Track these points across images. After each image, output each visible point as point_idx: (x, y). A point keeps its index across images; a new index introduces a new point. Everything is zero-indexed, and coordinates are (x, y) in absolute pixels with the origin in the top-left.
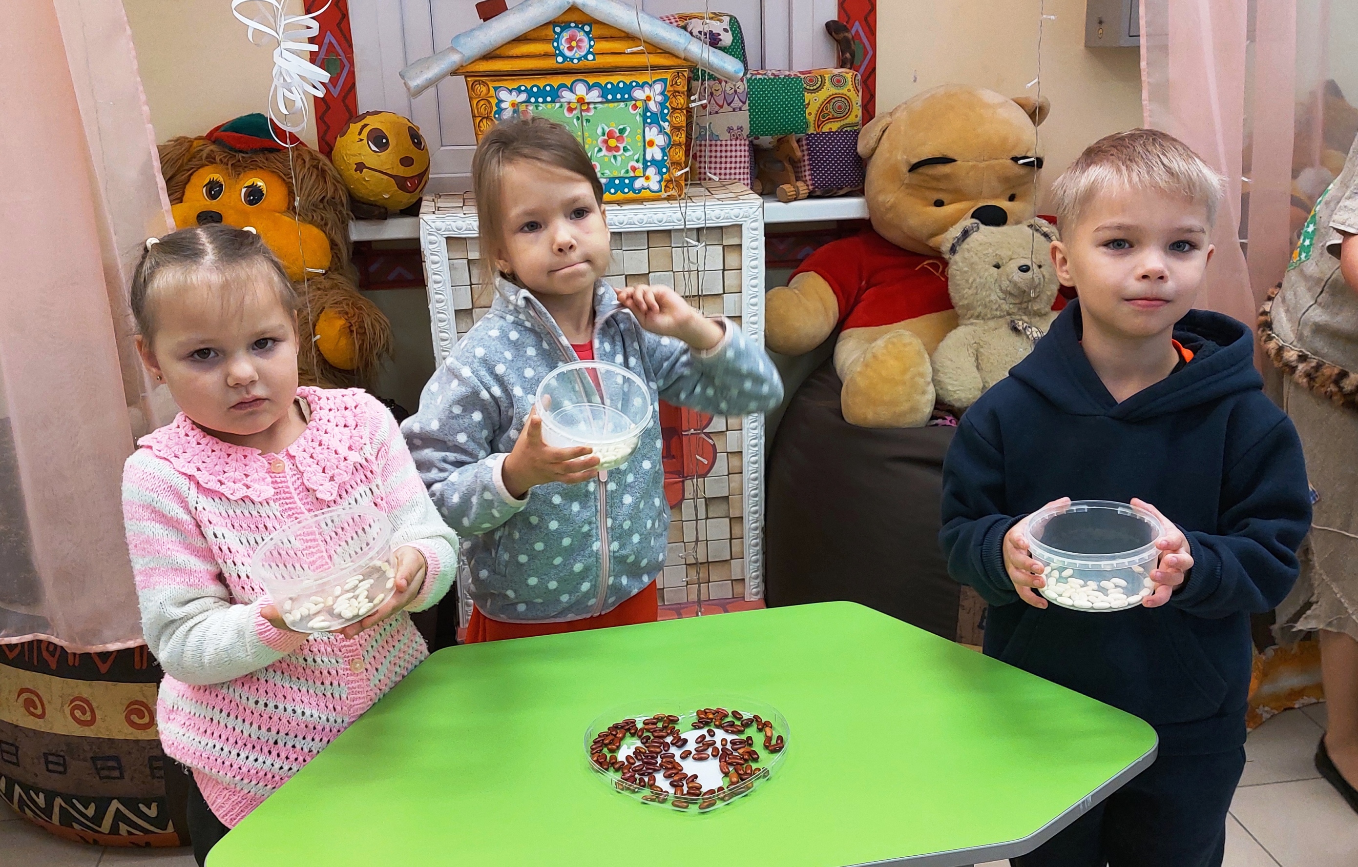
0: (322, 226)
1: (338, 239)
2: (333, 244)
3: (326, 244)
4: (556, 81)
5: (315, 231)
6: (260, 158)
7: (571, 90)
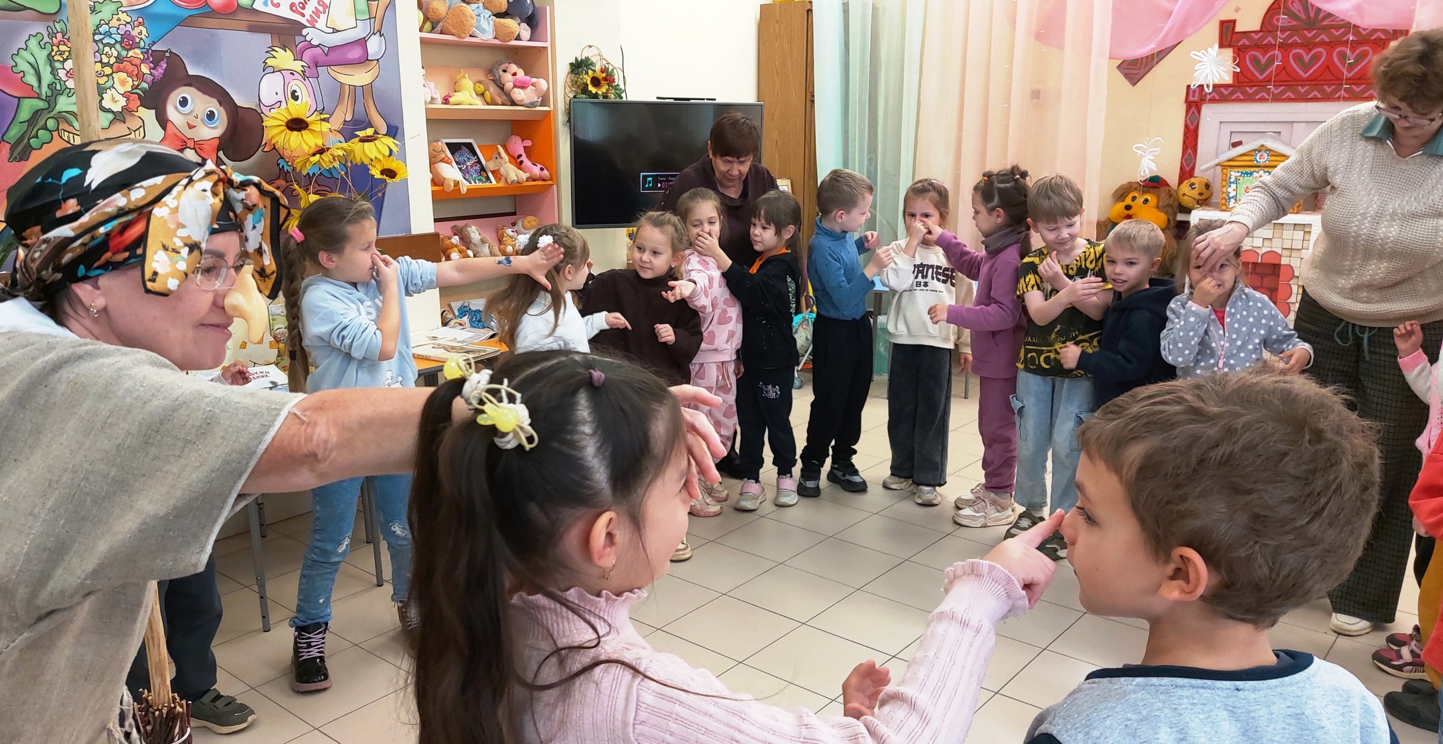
0: (1166, 213)
1: (1171, 218)
2: (1169, 220)
3: (1166, 219)
4: (1252, 170)
5: (1163, 214)
6: (1151, 190)
7: (1258, 172)
